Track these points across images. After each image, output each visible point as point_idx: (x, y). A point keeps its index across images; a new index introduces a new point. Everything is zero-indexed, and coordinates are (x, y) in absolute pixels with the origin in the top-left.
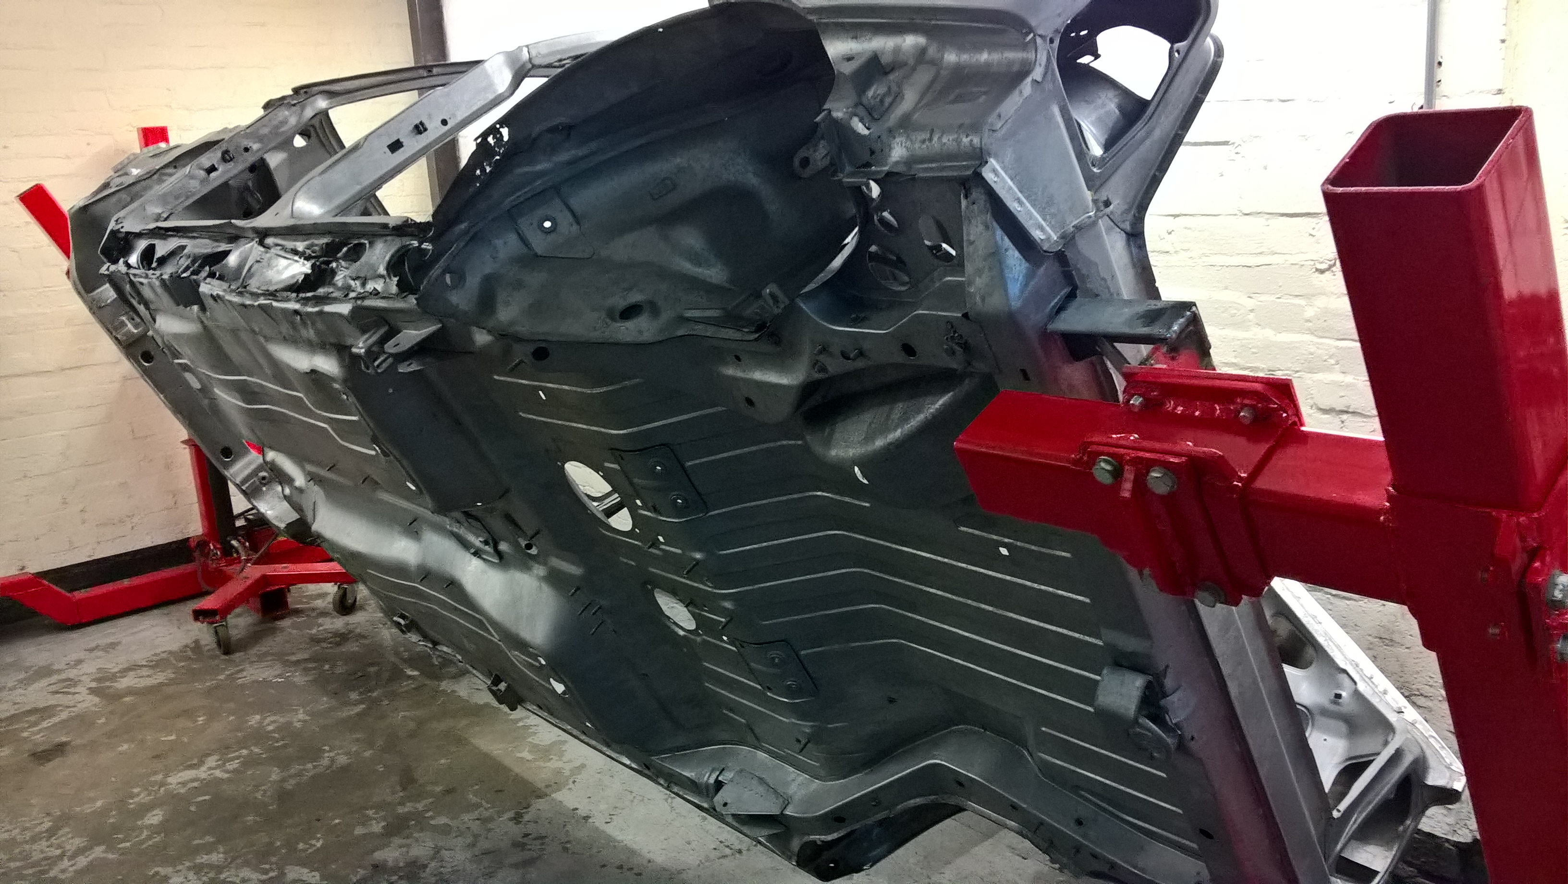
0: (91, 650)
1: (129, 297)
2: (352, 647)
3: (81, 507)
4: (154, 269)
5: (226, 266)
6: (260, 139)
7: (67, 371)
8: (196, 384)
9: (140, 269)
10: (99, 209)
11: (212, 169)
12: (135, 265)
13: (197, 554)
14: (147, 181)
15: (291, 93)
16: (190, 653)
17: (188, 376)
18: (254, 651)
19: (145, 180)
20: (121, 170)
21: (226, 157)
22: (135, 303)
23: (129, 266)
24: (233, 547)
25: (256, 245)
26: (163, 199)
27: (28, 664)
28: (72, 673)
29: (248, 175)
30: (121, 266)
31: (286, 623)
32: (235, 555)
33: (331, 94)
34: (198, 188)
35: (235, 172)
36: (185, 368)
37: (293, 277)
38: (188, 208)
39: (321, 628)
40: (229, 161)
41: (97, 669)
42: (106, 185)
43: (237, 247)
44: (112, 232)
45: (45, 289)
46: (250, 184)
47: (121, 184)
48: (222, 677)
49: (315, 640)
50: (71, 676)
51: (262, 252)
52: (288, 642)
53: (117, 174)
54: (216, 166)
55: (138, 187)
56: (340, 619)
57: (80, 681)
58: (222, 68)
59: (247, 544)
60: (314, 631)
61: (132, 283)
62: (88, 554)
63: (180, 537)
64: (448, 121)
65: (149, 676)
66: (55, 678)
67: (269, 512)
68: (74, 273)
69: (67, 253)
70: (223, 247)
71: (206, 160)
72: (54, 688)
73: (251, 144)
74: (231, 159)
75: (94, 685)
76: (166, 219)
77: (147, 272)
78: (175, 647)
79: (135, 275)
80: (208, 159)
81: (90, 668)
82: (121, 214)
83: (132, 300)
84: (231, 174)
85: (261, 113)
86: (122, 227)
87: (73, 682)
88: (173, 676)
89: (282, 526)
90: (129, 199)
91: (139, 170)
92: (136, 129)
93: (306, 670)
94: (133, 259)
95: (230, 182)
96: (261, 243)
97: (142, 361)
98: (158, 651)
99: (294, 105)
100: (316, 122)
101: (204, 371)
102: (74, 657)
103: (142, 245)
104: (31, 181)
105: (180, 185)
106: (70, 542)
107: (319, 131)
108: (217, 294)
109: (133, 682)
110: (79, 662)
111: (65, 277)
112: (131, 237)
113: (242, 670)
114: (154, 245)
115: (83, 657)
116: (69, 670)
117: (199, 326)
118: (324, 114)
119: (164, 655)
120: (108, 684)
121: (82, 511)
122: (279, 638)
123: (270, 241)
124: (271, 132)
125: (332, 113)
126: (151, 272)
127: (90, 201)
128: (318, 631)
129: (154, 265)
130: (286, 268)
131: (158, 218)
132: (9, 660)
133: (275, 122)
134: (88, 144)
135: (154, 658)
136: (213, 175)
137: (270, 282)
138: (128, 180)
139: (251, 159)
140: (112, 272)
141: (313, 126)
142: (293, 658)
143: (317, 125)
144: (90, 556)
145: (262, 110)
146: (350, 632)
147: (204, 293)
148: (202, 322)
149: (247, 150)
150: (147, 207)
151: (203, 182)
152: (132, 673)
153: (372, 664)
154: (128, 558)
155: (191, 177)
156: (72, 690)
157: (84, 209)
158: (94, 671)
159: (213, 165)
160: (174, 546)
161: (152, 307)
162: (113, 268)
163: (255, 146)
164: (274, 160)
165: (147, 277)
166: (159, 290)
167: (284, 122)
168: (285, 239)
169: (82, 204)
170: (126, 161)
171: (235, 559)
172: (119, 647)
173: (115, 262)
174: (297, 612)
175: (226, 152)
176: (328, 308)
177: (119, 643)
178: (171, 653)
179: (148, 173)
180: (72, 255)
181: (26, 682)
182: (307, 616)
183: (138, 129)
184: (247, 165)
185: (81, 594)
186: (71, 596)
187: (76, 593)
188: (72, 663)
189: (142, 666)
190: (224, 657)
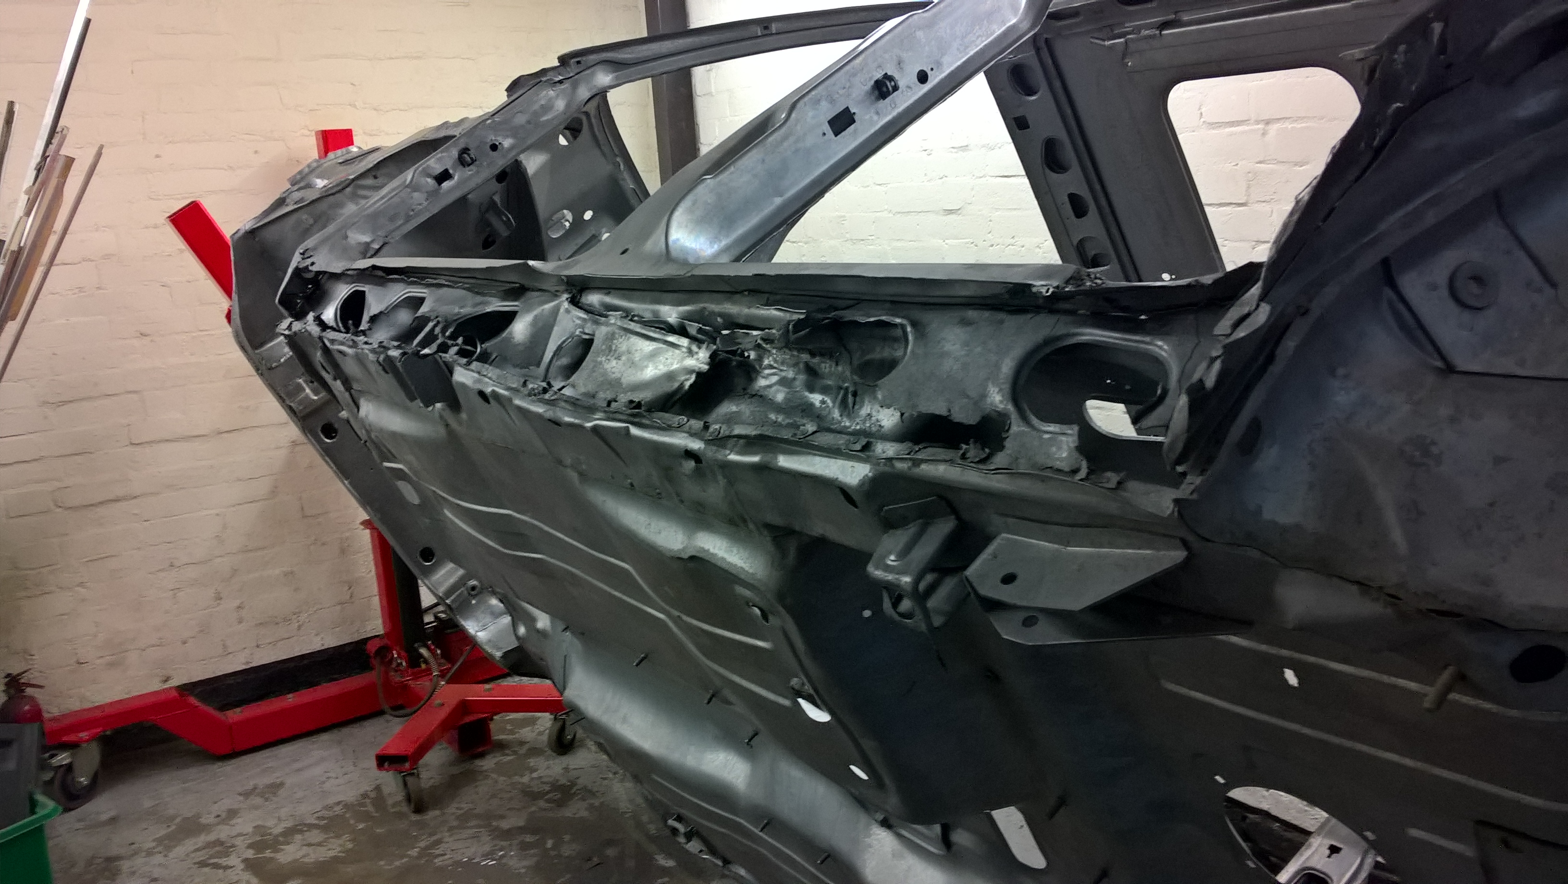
0: (247, 794)
1: (320, 368)
2: (577, 810)
3: (237, 603)
4: (364, 333)
5: (509, 339)
6: (514, 132)
7: (225, 435)
8: (413, 498)
9: (340, 331)
10: (270, 235)
11: (444, 176)
12: (332, 323)
13: (376, 662)
14: (337, 195)
15: (556, 63)
16: (370, 808)
17: (401, 485)
18: (453, 809)
19: (333, 194)
20: (301, 181)
21: (465, 159)
22: (328, 378)
23: (323, 326)
24: (421, 656)
25: (566, 305)
26: (373, 220)
27: (171, 812)
28: (223, 832)
29: (496, 186)
30: (309, 324)
31: (488, 763)
32: (423, 666)
33: (617, 65)
34: (425, 204)
35: (478, 180)
36: (399, 475)
37: (670, 376)
38: (408, 236)
39: (535, 775)
40: (469, 165)
41: (255, 827)
42: (281, 202)
43: (528, 311)
44: (298, 271)
45: (200, 333)
46: (497, 199)
47: (302, 200)
48: (414, 852)
49: (531, 795)
50: (223, 836)
51: (584, 320)
52: (494, 796)
53: (296, 187)
54: (451, 171)
55: (323, 206)
56: (557, 761)
57: (233, 846)
58: (419, 58)
59: (439, 652)
60: (525, 779)
61: (326, 351)
62: (244, 661)
63: (356, 638)
64: (929, 73)
65: (319, 844)
66: (202, 839)
67: (479, 634)
68: (236, 316)
69: (228, 292)
70: (495, 305)
71: (435, 163)
72: (201, 856)
73: (500, 139)
74: (473, 161)
75: (250, 854)
76: (376, 253)
77: (355, 338)
78: (350, 795)
79: (333, 341)
80: (439, 160)
81: (245, 824)
82: (309, 243)
83: (324, 374)
84: (472, 184)
85: (502, 98)
86: (313, 264)
87: (224, 848)
88: (350, 846)
89: (498, 654)
90: (311, 221)
91: (325, 182)
92: (313, 133)
93: (524, 847)
94: (329, 314)
95: (470, 196)
96: (575, 302)
97: (322, 436)
98: (331, 801)
99: (561, 82)
100: (591, 107)
101: (434, 489)
102: (227, 803)
103: (343, 291)
104: (186, 198)
105: (396, 200)
106: (225, 646)
107: (593, 120)
108: (493, 391)
109: (301, 853)
110: (232, 813)
111: (225, 321)
112: (323, 279)
113: (439, 842)
114: (364, 292)
115: (235, 806)
116: (220, 827)
117: (442, 431)
118: (601, 95)
119: (337, 809)
120: (268, 854)
121: (239, 607)
122: (483, 788)
123: (594, 299)
124: (529, 122)
125: (612, 97)
126: (362, 338)
127: (258, 225)
128: (532, 779)
129: (364, 326)
130: (653, 356)
131: (366, 251)
132: (147, 804)
133: (536, 107)
134: (256, 152)
135: (326, 813)
136: (446, 185)
137: (615, 384)
138: (311, 195)
139: (500, 162)
140: (295, 333)
141: (587, 114)
142: (505, 825)
143: (593, 113)
144: (248, 663)
145: (506, 93)
146: (573, 784)
147: (463, 385)
148: (447, 425)
149: (494, 147)
150: (350, 234)
151: (432, 195)
152: (298, 837)
153: (610, 843)
154: (292, 665)
155: (413, 187)
156: (223, 861)
157: (252, 233)
158: (250, 830)
159: (446, 171)
160: (347, 649)
161: (355, 386)
162: (297, 326)
163: (507, 143)
164: (533, 163)
165: (355, 345)
166: (374, 368)
167: (547, 108)
168: (630, 299)
169: (248, 227)
170: (307, 170)
171: (424, 671)
172: (282, 792)
173: (299, 316)
174: (501, 746)
175: (465, 150)
176: (784, 461)
177: (282, 784)
178: (347, 806)
179: (337, 185)
180: (234, 296)
181: (168, 842)
182: (515, 753)
183: (317, 133)
184: (496, 169)
185: (236, 714)
186: (223, 718)
187: (230, 713)
188: (224, 815)
189: (311, 827)
190: (414, 817)
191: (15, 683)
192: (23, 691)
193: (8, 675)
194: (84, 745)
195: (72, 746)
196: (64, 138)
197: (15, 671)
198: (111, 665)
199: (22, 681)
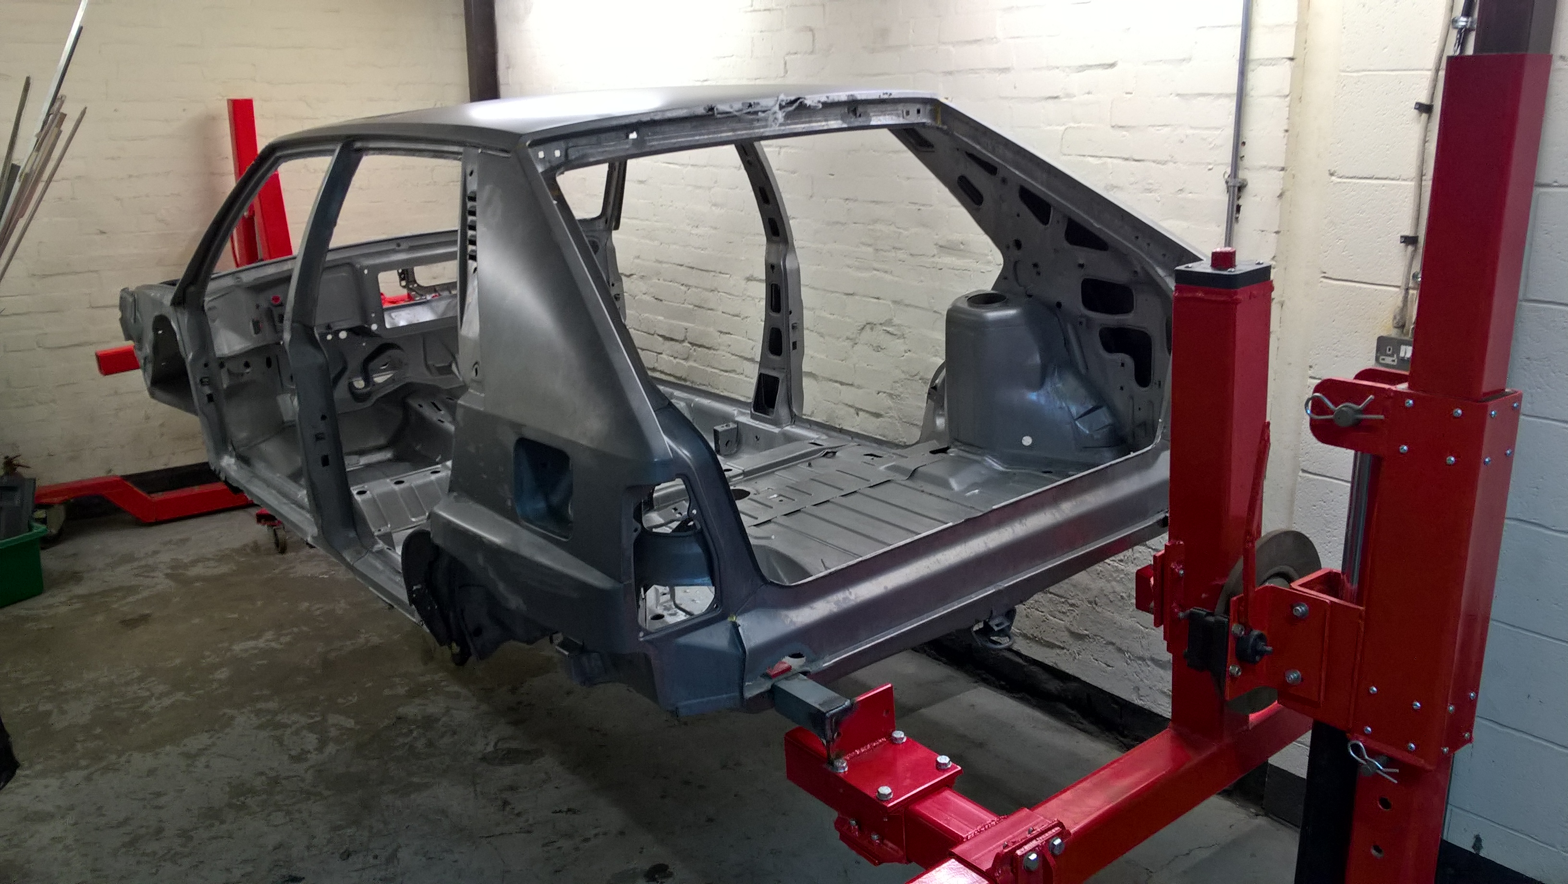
0: (165, 544)
16: (249, 551)
27: (114, 551)
28: (150, 561)
41: (172, 559)
50: (150, 563)
57: (157, 567)
66: (136, 564)
72: (136, 572)
75: (169, 571)
78: (238, 544)
81: (165, 557)
87: (153, 568)
88: (235, 568)
98: (223, 547)
102: (151, 548)
109: (201, 571)
110: (156, 553)
113: (294, 566)
115: (159, 549)
116: (147, 558)
119: (228, 551)
120: (181, 571)
135: (219, 553)
152: (200, 564)
158: (168, 560)
172: (189, 543)
177: (189, 539)
178: (233, 549)
181: (113, 565)
185: (159, 496)
186: (149, 498)
187: (153, 495)
188: (150, 553)
189: (209, 559)
190: (280, 556)
191: (10, 464)
192: (15, 469)
193: (7, 458)
194: (56, 506)
195: (47, 506)
196: (62, 102)
197: (11, 455)
198: (72, 459)
199: (15, 462)
